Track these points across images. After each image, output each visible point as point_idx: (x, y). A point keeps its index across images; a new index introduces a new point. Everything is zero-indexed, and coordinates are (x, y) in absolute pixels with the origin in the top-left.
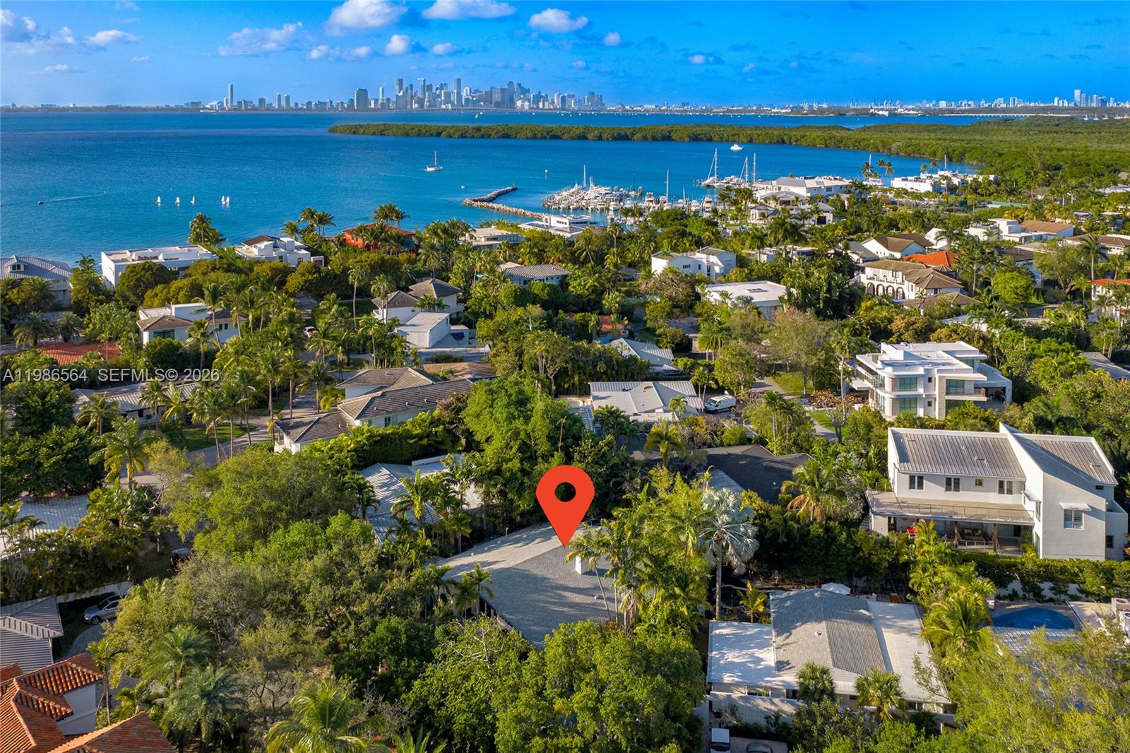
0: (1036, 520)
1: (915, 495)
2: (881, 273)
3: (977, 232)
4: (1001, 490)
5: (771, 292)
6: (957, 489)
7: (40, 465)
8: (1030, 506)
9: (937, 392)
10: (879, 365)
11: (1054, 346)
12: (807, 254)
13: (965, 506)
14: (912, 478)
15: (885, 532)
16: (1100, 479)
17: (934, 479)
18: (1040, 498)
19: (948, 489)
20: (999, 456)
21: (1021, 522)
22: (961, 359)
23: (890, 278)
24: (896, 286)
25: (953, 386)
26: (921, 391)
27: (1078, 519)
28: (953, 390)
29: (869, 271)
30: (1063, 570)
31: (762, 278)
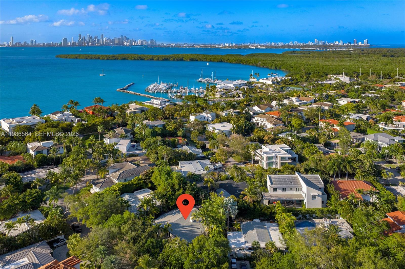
0: (305, 198)
1: (275, 193)
2: (259, 119)
3: (286, 102)
4: (296, 191)
5: (228, 127)
6: (285, 191)
7: (26, 202)
8: (304, 195)
9: (278, 160)
10: (262, 153)
11: (309, 144)
12: (237, 112)
13: (288, 195)
14: (274, 189)
15: (267, 204)
16: (320, 186)
17: (279, 189)
18: (306, 193)
19: (283, 191)
20: (295, 181)
21: (301, 199)
22: (284, 150)
23: (262, 120)
24: (264, 123)
25: (282, 158)
26: (274, 160)
27: (315, 197)
28: (282, 160)
29: (256, 118)
30: (312, 211)
31: (224, 121)
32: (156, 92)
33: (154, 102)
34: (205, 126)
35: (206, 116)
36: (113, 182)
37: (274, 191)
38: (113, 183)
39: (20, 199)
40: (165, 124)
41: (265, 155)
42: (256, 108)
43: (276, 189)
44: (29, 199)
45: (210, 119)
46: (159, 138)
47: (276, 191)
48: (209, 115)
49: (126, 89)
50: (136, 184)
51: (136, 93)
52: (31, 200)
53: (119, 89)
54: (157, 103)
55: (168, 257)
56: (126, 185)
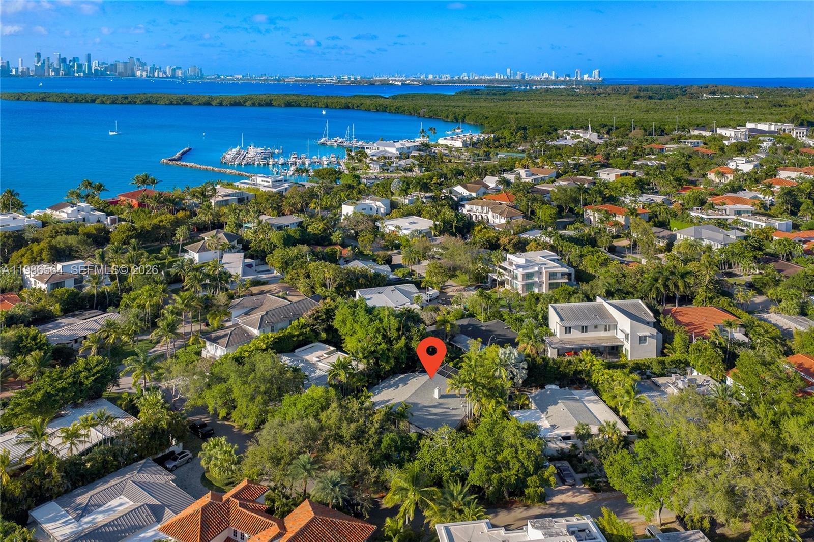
0: (625, 342)
1: (568, 336)
2: (474, 208)
3: (511, 177)
4: (606, 330)
5: (424, 224)
6: (586, 331)
8: (621, 336)
9: (544, 279)
10: (514, 267)
11: (591, 249)
12: (430, 197)
13: (599, 338)
14: (566, 328)
15: (555, 357)
16: (648, 320)
17: (576, 328)
18: (629, 331)
19: (582, 332)
21: (614, 344)
22: (551, 260)
23: (480, 210)
24: (483, 215)
25: (552, 275)
26: (536, 279)
27: (645, 340)
28: (552, 277)
29: (467, 207)
30: (644, 364)
31: (410, 214)
32: (245, 165)
33: (258, 182)
34: (378, 224)
35: (374, 205)
36: (248, 335)
37: (566, 333)
38: (250, 337)
39: (67, 378)
40: (302, 222)
41: (521, 270)
42: (459, 189)
43: (570, 328)
44: (87, 378)
45: (382, 210)
46: (305, 248)
47: (570, 332)
48: (379, 204)
49: (179, 159)
50: (298, 336)
51: (204, 167)
52: (93, 378)
53: (164, 160)
54: (266, 184)
55: (432, 466)
56: (279, 338)
